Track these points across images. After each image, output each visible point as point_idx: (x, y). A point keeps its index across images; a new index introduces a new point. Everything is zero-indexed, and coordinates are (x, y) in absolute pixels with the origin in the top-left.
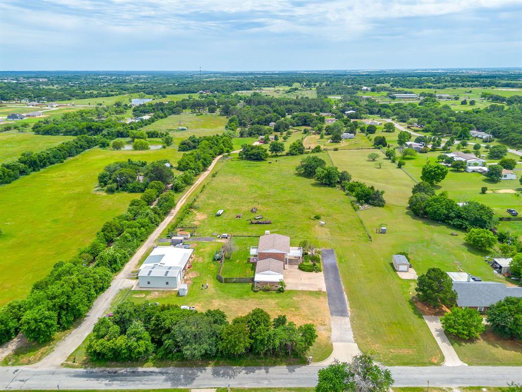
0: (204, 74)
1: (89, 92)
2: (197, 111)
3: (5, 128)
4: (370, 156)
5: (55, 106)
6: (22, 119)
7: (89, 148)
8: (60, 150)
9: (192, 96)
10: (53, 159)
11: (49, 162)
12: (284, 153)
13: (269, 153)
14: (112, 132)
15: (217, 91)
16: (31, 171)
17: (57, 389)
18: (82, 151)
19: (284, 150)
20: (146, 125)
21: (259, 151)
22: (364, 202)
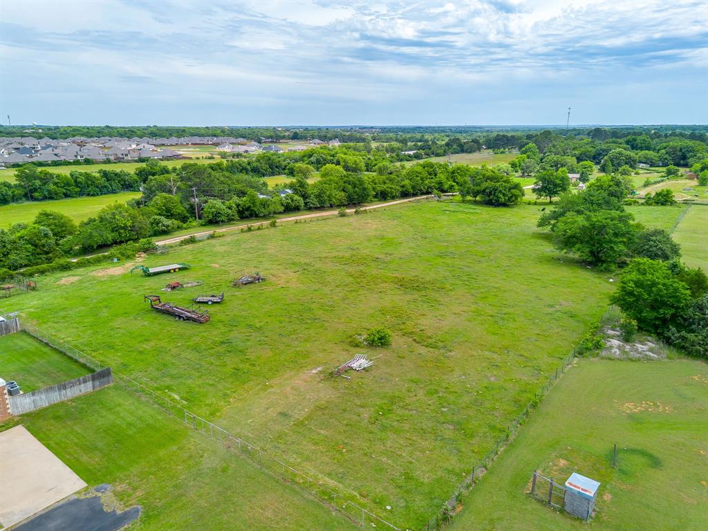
6: (276, 151)
7: (273, 175)
14: (324, 160)
20: (401, 161)
21: (498, 184)
22: (640, 329)
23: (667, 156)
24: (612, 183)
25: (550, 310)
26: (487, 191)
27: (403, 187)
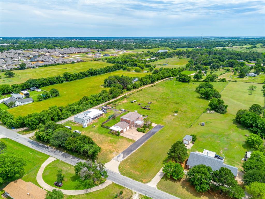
0: (210, 38)
1: (144, 46)
2: (181, 56)
3: (98, 59)
4: (250, 87)
5: (125, 52)
6: (108, 56)
7: (119, 69)
8: (105, 69)
9: (188, 49)
10: (101, 72)
11: (99, 73)
12: (202, 80)
13: (193, 79)
14: (131, 64)
15: (205, 47)
16: (90, 76)
17: (18, 142)
18: (115, 71)
19: (202, 79)
20: (152, 62)
21: (185, 77)
22: (212, 109)
23: (228, 64)
24: (212, 77)
25: (199, 107)
26: (183, 79)
27: (161, 77)
